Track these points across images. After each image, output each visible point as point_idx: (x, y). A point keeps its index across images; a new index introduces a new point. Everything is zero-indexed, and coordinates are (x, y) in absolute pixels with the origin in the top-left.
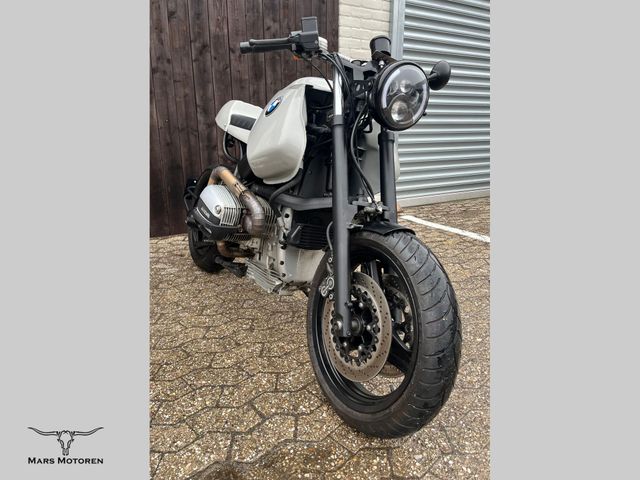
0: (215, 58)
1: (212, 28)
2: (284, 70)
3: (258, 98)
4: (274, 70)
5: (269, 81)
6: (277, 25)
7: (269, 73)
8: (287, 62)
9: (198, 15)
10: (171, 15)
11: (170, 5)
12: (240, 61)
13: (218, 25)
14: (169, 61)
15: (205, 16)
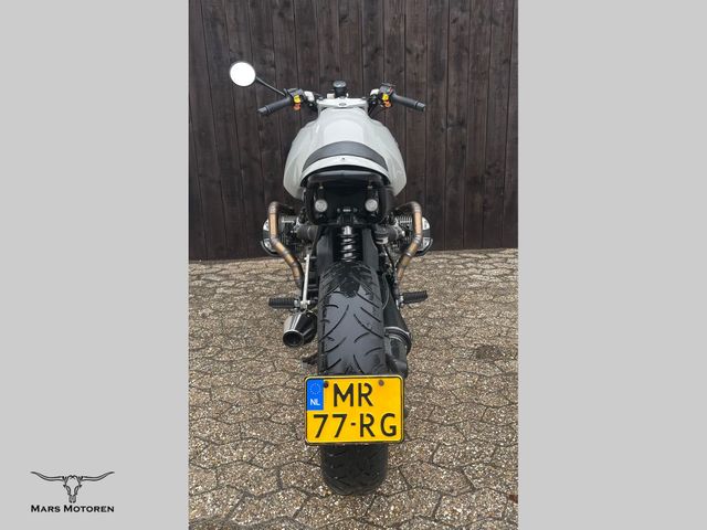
0: (388, 62)
1: (387, 28)
2: (473, 67)
3: (437, 103)
4: (459, 69)
5: (452, 82)
6: (466, 16)
7: (452, 73)
8: (476, 58)
9: (372, 16)
10: (343, 19)
11: (342, 8)
12: (418, 63)
13: (395, 25)
14: (338, 69)
15: (379, 15)
